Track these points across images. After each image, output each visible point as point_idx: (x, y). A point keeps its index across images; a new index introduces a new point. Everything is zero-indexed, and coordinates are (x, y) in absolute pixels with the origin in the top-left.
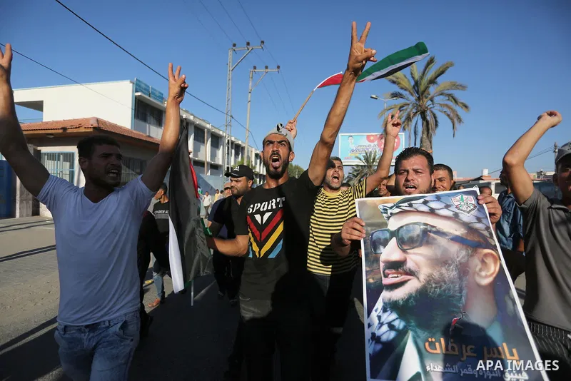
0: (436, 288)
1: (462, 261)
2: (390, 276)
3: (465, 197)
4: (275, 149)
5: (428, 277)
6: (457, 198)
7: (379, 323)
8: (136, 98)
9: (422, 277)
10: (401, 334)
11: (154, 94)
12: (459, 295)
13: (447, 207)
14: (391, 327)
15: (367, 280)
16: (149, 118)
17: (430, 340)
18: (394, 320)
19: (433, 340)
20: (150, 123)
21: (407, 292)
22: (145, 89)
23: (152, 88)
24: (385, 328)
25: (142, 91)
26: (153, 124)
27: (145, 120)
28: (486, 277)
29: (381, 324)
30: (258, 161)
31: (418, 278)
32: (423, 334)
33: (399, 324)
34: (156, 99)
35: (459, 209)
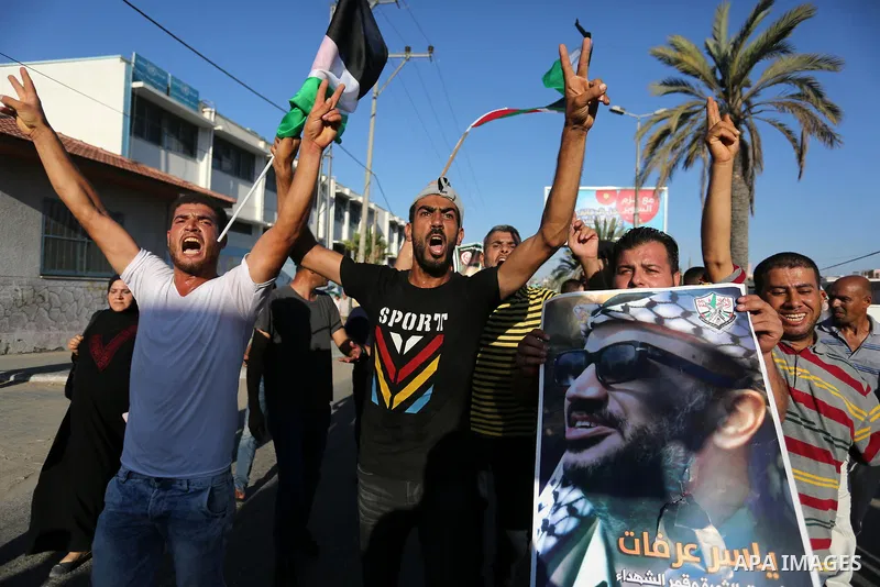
0: (648, 451)
1: (696, 408)
2: (579, 424)
3: (719, 297)
4: (437, 223)
5: (638, 431)
6: (706, 300)
7: (555, 504)
8: (133, 94)
9: (628, 432)
10: (585, 523)
11: (178, 90)
12: (683, 465)
13: (686, 315)
14: (572, 511)
15: (544, 431)
16: (166, 139)
17: (627, 534)
18: (577, 500)
19: (632, 534)
20: (169, 149)
21: (602, 455)
22: (156, 78)
23: (173, 78)
24: (563, 512)
25: (147, 81)
26: (177, 152)
27: (156, 139)
28: (737, 434)
29: (557, 506)
30: (396, 236)
31: (622, 433)
32: (617, 525)
33: (584, 507)
34: (182, 101)
35: (705, 321)
